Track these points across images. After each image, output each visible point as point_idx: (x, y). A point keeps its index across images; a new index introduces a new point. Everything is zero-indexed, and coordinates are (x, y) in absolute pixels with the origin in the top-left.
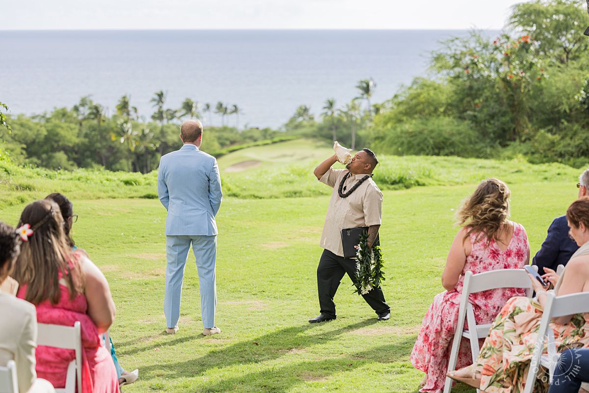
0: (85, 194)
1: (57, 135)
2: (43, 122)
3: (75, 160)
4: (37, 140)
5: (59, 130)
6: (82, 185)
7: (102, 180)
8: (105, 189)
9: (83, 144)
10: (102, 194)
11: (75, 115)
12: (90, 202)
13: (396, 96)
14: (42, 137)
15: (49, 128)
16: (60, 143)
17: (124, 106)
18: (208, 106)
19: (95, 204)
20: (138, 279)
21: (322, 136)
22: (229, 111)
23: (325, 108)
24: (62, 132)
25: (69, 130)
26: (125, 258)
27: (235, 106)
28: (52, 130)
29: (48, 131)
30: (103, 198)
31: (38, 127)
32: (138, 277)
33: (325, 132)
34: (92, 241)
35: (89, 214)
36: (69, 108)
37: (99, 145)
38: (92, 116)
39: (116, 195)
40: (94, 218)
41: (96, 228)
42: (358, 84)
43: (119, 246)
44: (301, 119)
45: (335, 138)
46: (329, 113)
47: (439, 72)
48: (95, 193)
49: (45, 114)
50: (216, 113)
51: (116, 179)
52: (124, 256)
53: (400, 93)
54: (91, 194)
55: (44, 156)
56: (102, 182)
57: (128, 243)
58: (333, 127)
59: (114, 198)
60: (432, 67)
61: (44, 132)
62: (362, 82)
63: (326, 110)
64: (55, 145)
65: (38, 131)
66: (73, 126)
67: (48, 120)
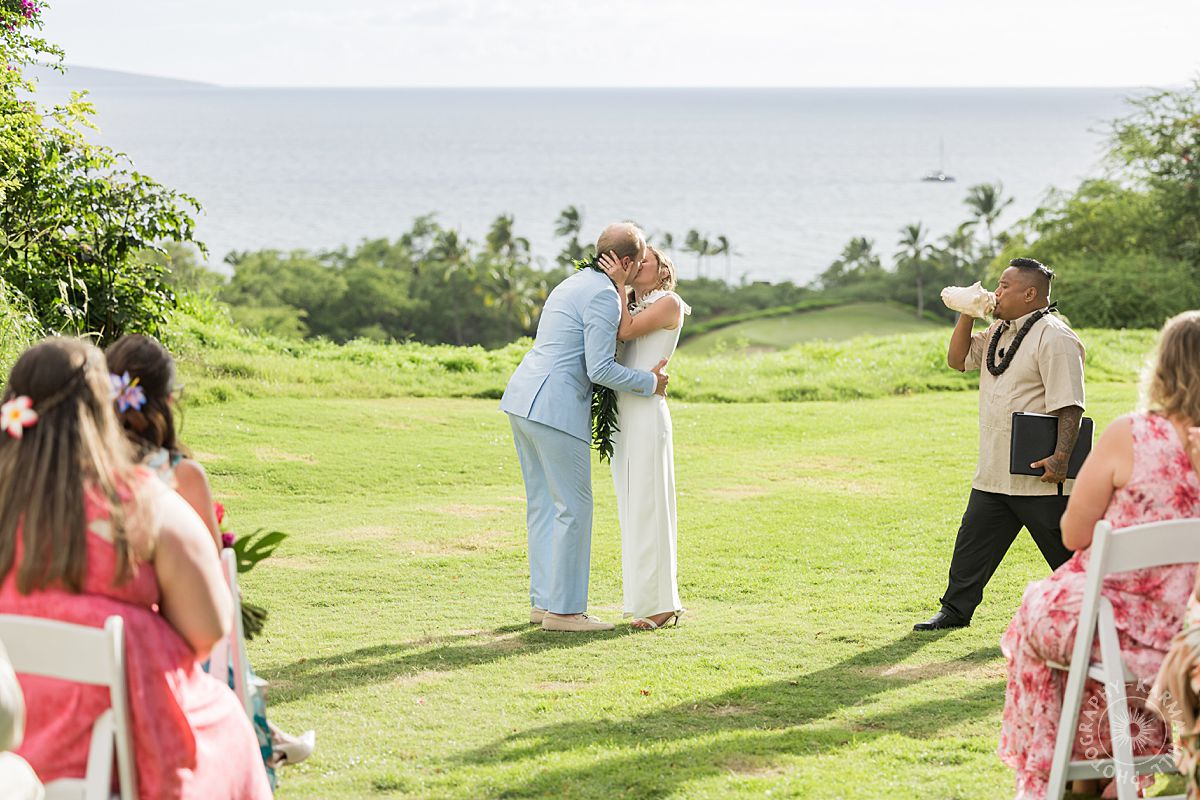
0: (360, 386)
1: (368, 291)
2: (340, 265)
4: (329, 303)
5: (373, 282)
6: (358, 370)
7: (402, 360)
8: (405, 377)
9: (419, 309)
10: (395, 389)
11: (404, 253)
12: (368, 404)
13: (1039, 212)
14: (339, 295)
15: (354, 278)
16: (375, 310)
17: (501, 235)
18: (669, 239)
19: (377, 407)
20: (427, 556)
21: (894, 298)
22: (710, 249)
23: (903, 242)
24: (381, 288)
25: (393, 282)
26: (412, 513)
27: (723, 239)
28: (359, 282)
29: (349, 283)
30: (396, 396)
31: (331, 276)
32: (430, 551)
33: (903, 290)
34: (350, 478)
35: (358, 425)
36: (394, 239)
37: (450, 313)
38: (441, 255)
39: (424, 390)
40: (366, 433)
41: (367, 454)
42: (969, 194)
43: (408, 489)
44: (854, 265)
45: (921, 304)
46: (911, 253)
47: (1128, 164)
48: (381, 385)
49: (345, 250)
50: (684, 251)
51: (430, 359)
52: (412, 510)
53: (1047, 205)
54: (373, 388)
56: (400, 366)
57: (429, 484)
58: (919, 281)
59: (421, 396)
60: (1114, 152)
61: (342, 285)
62: (975, 190)
63: (905, 247)
64: (365, 313)
65: (332, 283)
66: (400, 274)
67: (351, 263)
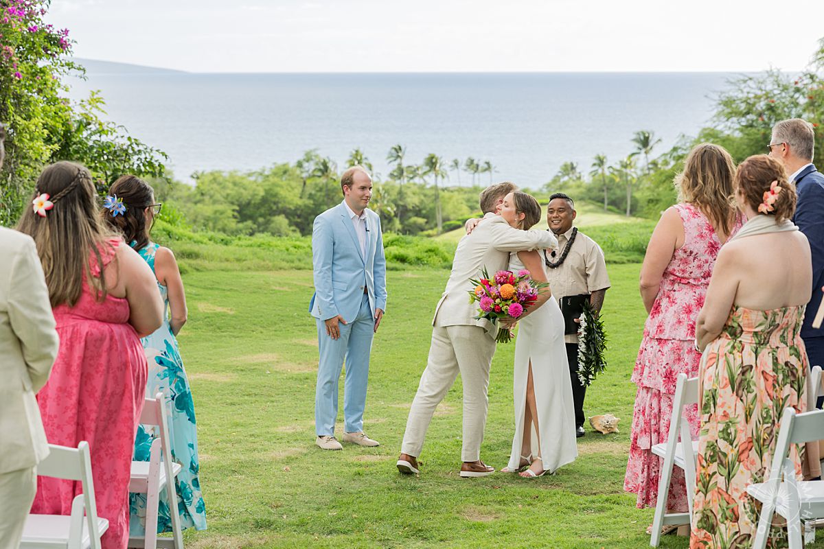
1: (276, 195)
2: (260, 180)
3: (297, 225)
4: (253, 202)
5: (278, 189)
9: (306, 206)
11: (298, 171)
13: (675, 149)
14: (259, 197)
15: (267, 188)
16: (280, 205)
18: (456, 163)
21: (590, 198)
22: (480, 168)
23: (594, 165)
24: (282, 193)
25: (290, 189)
27: (488, 163)
28: (270, 189)
29: (265, 190)
31: (254, 186)
33: (595, 193)
36: (292, 163)
38: (319, 174)
42: (634, 137)
44: (566, 178)
45: (606, 202)
46: (600, 171)
47: (727, 120)
49: (264, 171)
50: (465, 170)
53: (679, 145)
55: (261, 220)
58: (605, 188)
60: (720, 113)
61: (262, 193)
62: (638, 134)
63: (595, 168)
64: (274, 208)
65: (254, 190)
66: (293, 184)
67: (266, 178)
